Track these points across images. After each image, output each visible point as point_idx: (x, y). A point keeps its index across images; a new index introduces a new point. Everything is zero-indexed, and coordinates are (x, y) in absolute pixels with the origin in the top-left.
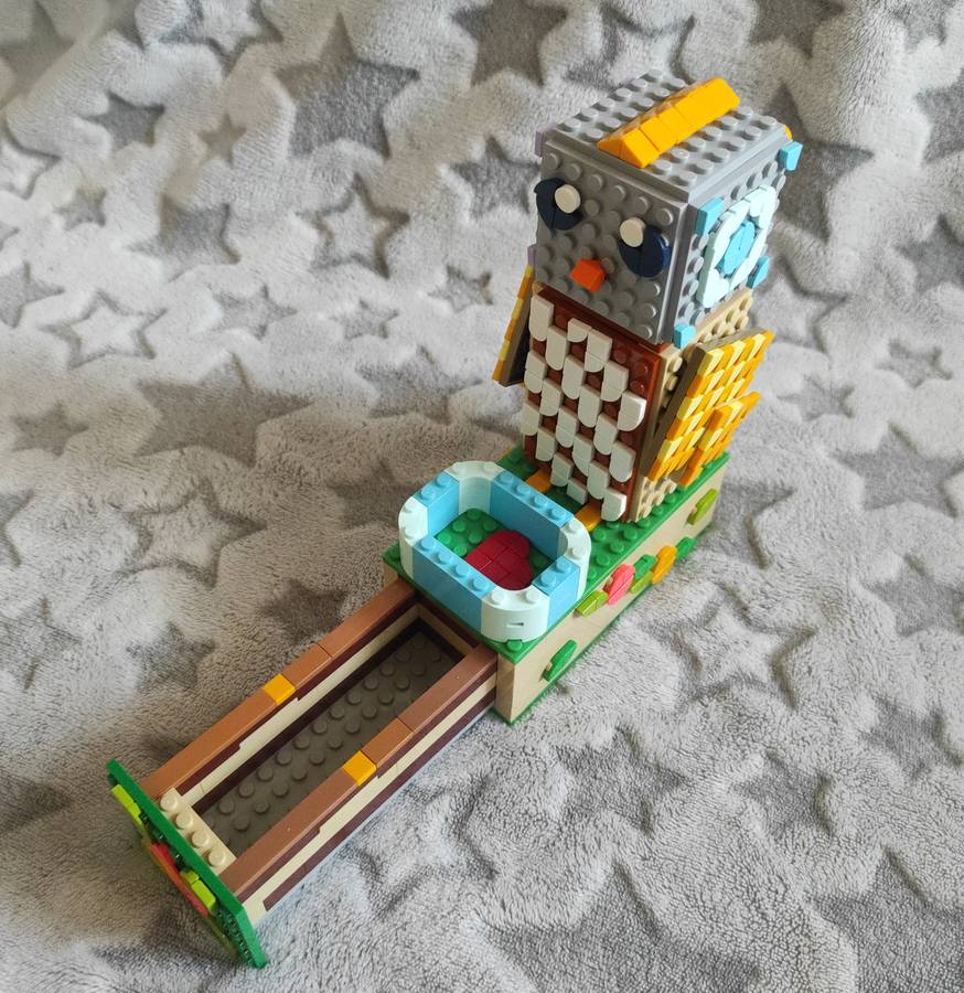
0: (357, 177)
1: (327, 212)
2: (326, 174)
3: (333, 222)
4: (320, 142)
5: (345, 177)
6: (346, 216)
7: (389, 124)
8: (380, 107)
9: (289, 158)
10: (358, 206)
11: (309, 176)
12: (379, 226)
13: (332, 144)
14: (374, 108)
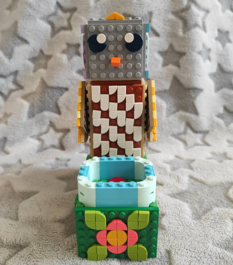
0: (51, 122)
1: (41, 134)
2: (40, 122)
3: (43, 137)
4: (38, 113)
5: (46, 123)
6: (48, 134)
7: (60, 104)
8: (57, 99)
9: (27, 119)
10: (52, 131)
11: (34, 124)
12: (60, 135)
13: (42, 113)
14: (55, 100)
